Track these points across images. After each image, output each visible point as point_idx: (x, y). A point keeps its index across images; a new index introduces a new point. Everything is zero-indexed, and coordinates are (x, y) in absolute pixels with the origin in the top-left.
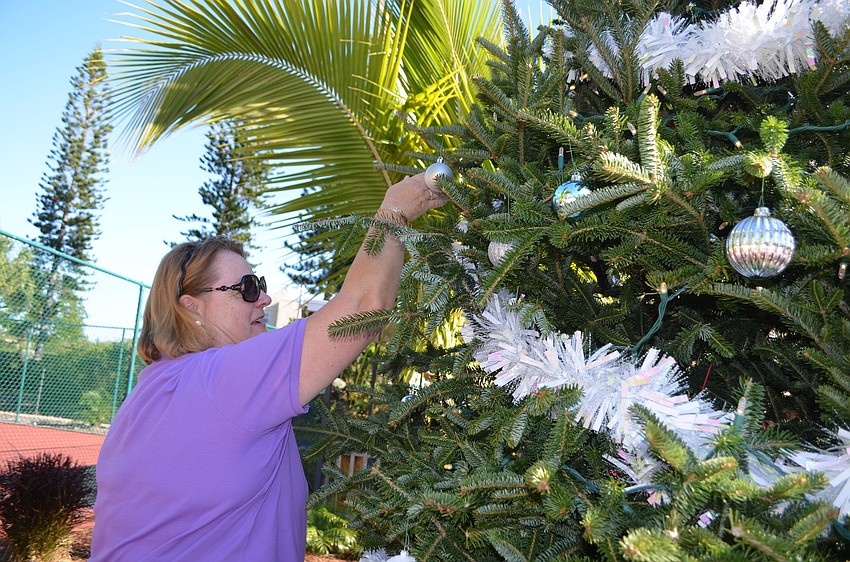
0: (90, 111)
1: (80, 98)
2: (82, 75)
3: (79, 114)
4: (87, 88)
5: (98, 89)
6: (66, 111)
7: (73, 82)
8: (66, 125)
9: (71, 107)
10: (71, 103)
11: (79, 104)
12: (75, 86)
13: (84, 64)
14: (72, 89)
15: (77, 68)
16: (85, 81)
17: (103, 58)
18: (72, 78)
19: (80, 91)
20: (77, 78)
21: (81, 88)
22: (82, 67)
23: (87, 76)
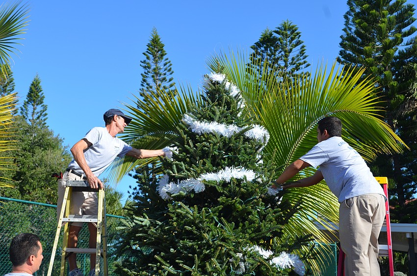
0: (159, 83)
1: (150, 75)
2: (148, 58)
3: (151, 87)
4: (153, 66)
5: (161, 65)
6: (141, 87)
7: (142, 64)
8: (143, 98)
9: (145, 84)
10: (144, 81)
11: (150, 80)
12: (145, 67)
13: (148, 49)
14: (143, 71)
15: (144, 54)
16: (151, 62)
17: (160, 41)
18: (141, 62)
19: (149, 70)
20: (145, 61)
21: (149, 68)
22: (147, 52)
23: (151, 56)
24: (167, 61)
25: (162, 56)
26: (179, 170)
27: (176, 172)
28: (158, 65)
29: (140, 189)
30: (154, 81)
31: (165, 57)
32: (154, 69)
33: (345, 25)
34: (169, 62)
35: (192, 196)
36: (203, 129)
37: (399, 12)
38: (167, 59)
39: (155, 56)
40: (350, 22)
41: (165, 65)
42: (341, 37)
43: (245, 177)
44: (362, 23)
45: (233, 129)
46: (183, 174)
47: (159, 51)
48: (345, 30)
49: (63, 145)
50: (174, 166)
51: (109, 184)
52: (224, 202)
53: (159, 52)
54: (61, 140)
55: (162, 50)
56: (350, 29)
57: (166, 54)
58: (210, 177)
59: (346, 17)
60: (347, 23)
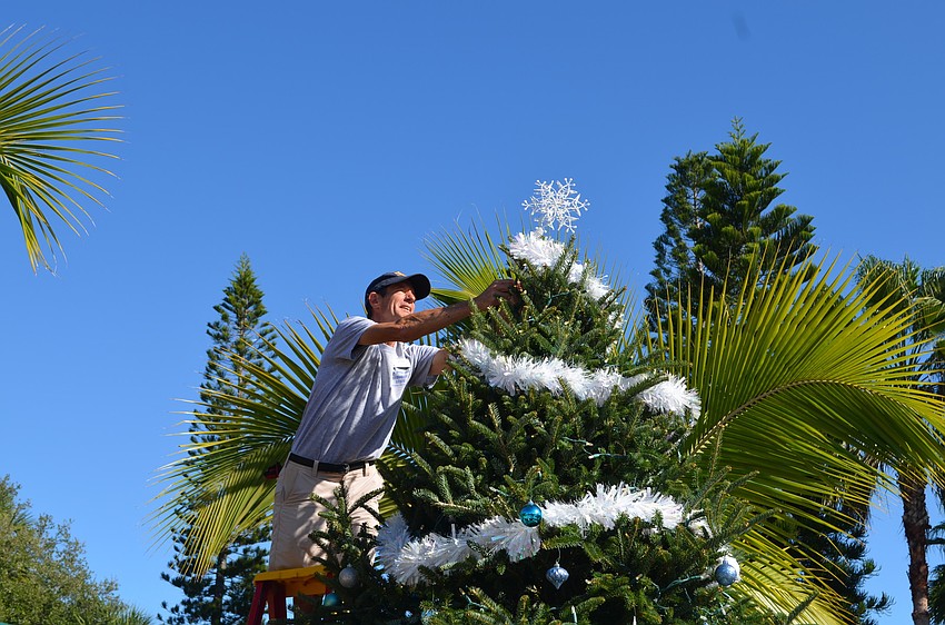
1: (226, 355)
2: (225, 318)
4: (235, 337)
6: (205, 381)
7: (211, 330)
9: (214, 374)
10: (213, 367)
11: (225, 366)
12: (217, 337)
13: (226, 299)
14: (211, 344)
15: (216, 308)
16: (231, 326)
17: (254, 283)
18: (209, 325)
19: (224, 344)
20: (218, 324)
21: (226, 339)
22: (223, 305)
23: (233, 316)
24: (268, 328)
25: (258, 315)
26: (459, 491)
27: (449, 496)
28: (247, 335)
29: (186, 611)
30: (236, 368)
31: (261, 320)
32: (238, 343)
33: (656, 262)
34: (271, 331)
35: (502, 570)
36: (523, 378)
37: (782, 232)
38: (266, 325)
39: (240, 317)
40: (667, 258)
41: (263, 335)
42: (646, 288)
43: (658, 518)
44: (706, 253)
45: (608, 379)
46: (470, 505)
47: (250, 304)
48: (656, 273)
49: (16, 500)
50: (443, 478)
51: (116, 593)
52: (606, 588)
53: (251, 308)
54: (11, 490)
55: (258, 303)
56: (668, 272)
57: (265, 312)
58: (555, 513)
59: (658, 246)
60: (660, 259)
